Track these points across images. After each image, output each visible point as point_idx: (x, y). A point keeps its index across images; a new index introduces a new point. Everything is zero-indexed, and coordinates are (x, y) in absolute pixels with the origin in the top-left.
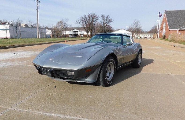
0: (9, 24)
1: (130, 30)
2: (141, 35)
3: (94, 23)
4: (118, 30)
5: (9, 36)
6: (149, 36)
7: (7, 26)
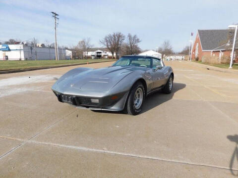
0: (23, 43)
1: (160, 51)
2: (171, 57)
3: (120, 43)
4: (147, 51)
5: (23, 58)
6: (180, 57)
7: (20, 46)
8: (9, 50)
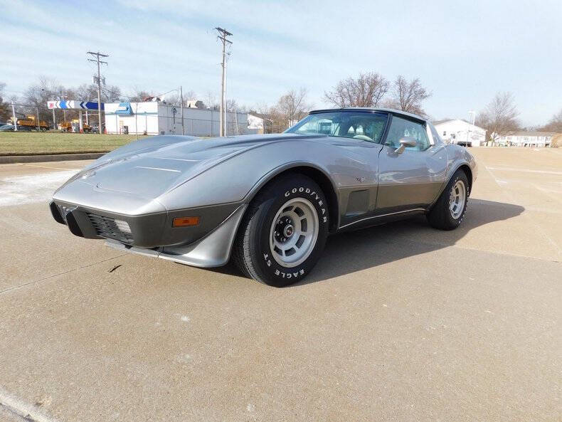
0: (158, 99)
1: (481, 123)
2: (514, 139)
4: (447, 121)
5: (155, 131)
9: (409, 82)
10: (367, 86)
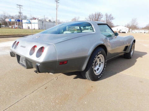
0: (38, 19)
2: (136, 31)
3: (99, 19)
4: (118, 26)
5: (37, 28)
6: (143, 31)
8: (30, 23)
9: (109, 15)
10: (97, 16)
